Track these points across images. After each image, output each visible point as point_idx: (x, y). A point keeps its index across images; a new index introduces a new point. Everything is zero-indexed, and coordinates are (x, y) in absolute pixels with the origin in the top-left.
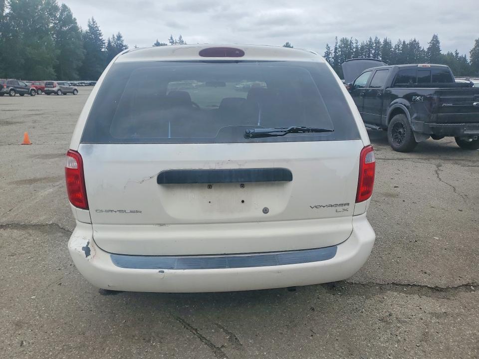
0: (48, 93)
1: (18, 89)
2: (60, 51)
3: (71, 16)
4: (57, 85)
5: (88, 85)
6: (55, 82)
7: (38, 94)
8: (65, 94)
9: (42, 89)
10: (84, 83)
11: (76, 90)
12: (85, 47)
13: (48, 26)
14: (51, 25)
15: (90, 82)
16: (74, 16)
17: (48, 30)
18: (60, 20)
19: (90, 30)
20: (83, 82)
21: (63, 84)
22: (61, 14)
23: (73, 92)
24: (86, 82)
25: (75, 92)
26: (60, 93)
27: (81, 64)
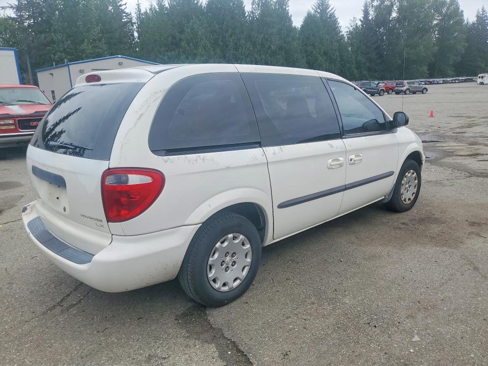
0: (398, 93)
1: (368, 90)
2: (437, 48)
3: (458, 8)
4: (406, 84)
5: (462, 82)
6: (405, 82)
7: (388, 94)
8: (414, 93)
9: (392, 89)
10: (458, 80)
11: (426, 89)
12: (467, 40)
13: (432, 23)
14: (435, 22)
15: (466, 78)
16: (461, 8)
17: (431, 27)
18: (446, 15)
19: (477, 21)
20: (458, 78)
21: (413, 83)
22: (448, 9)
23: (423, 91)
24: (460, 78)
25: (425, 91)
26: (408, 92)
27: (459, 59)
